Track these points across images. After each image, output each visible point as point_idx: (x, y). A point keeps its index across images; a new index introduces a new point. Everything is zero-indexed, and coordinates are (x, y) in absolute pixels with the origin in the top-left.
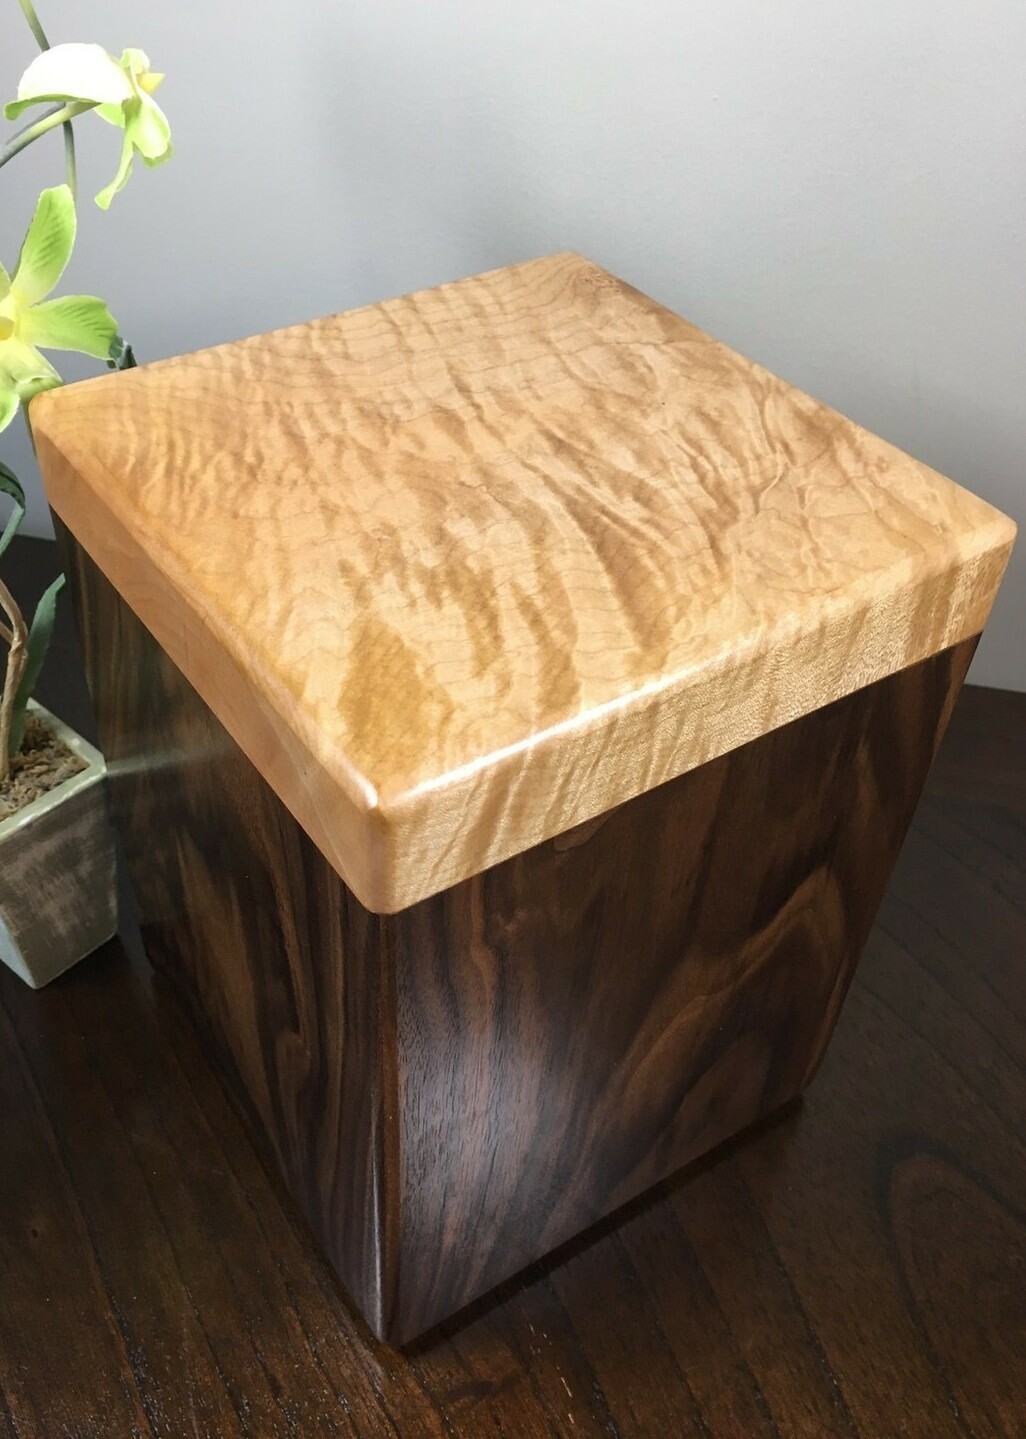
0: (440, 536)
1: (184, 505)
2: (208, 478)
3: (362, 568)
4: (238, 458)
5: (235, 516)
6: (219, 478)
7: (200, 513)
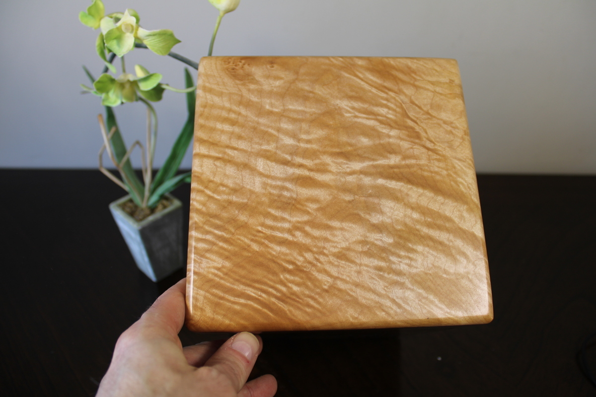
0: (378, 228)
1: (309, 306)
2: (295, 288)
3: (383, 264)
4: (286, 270)
5: (327, 291)
6: (298, 284)
7: (319, 303)
